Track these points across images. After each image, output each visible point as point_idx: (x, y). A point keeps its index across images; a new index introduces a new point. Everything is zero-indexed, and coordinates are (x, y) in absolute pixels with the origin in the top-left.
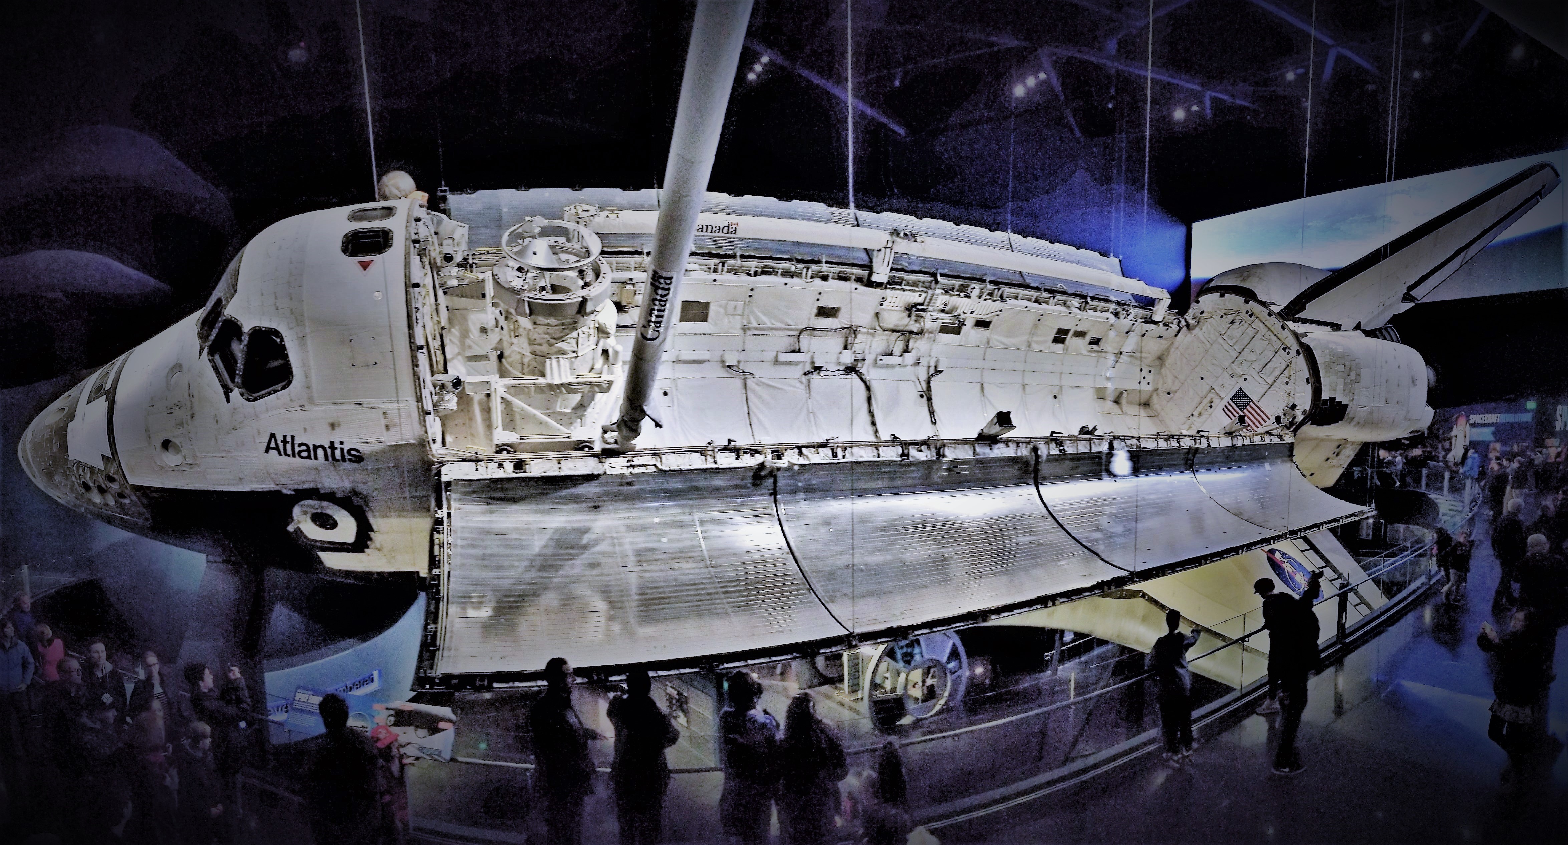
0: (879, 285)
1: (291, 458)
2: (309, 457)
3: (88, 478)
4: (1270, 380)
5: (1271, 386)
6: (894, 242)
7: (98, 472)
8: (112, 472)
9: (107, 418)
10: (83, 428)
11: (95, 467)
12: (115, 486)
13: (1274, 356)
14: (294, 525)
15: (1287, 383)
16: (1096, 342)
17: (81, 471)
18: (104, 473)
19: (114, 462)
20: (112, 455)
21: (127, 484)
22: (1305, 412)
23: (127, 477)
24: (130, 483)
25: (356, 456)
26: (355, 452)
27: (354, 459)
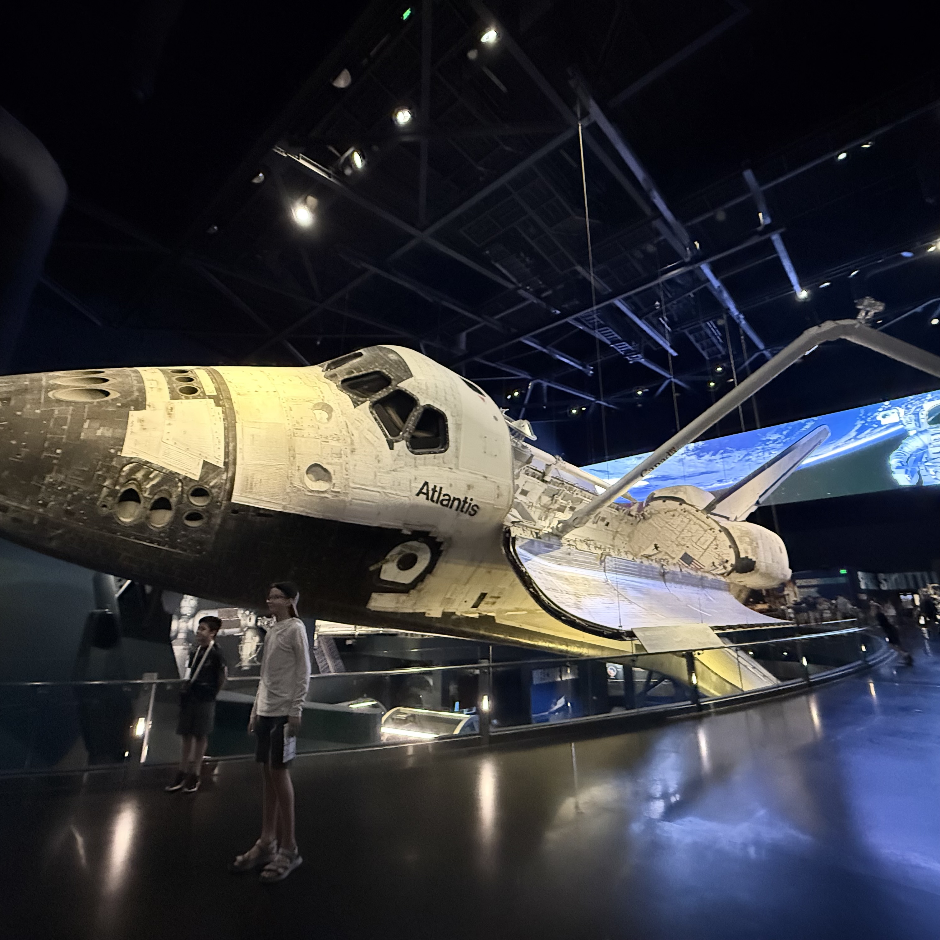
1: (434, 504)
2: (447, 506)
3: (148, 486)
4: (705, 547)
5: (706, 550)
6: (556, 462)
7: (180, 480)
8: (211, 484)
9: (224, 424)
10: (169, 424)
11: (179, 474)
12: (199, 503)
13: (705, 533)
14: (380, 564)
15: (716, 548)
16: (607, 524)
17: (139, 475)
18: (192, 484)
19: (223, 474)
20: (224, 465)
21: (224, 502)
22: (732, 564)
23: (234, 493)
24: (233, 501)
25: (474, 510)
26: (475, 508)
27: (472, 512)
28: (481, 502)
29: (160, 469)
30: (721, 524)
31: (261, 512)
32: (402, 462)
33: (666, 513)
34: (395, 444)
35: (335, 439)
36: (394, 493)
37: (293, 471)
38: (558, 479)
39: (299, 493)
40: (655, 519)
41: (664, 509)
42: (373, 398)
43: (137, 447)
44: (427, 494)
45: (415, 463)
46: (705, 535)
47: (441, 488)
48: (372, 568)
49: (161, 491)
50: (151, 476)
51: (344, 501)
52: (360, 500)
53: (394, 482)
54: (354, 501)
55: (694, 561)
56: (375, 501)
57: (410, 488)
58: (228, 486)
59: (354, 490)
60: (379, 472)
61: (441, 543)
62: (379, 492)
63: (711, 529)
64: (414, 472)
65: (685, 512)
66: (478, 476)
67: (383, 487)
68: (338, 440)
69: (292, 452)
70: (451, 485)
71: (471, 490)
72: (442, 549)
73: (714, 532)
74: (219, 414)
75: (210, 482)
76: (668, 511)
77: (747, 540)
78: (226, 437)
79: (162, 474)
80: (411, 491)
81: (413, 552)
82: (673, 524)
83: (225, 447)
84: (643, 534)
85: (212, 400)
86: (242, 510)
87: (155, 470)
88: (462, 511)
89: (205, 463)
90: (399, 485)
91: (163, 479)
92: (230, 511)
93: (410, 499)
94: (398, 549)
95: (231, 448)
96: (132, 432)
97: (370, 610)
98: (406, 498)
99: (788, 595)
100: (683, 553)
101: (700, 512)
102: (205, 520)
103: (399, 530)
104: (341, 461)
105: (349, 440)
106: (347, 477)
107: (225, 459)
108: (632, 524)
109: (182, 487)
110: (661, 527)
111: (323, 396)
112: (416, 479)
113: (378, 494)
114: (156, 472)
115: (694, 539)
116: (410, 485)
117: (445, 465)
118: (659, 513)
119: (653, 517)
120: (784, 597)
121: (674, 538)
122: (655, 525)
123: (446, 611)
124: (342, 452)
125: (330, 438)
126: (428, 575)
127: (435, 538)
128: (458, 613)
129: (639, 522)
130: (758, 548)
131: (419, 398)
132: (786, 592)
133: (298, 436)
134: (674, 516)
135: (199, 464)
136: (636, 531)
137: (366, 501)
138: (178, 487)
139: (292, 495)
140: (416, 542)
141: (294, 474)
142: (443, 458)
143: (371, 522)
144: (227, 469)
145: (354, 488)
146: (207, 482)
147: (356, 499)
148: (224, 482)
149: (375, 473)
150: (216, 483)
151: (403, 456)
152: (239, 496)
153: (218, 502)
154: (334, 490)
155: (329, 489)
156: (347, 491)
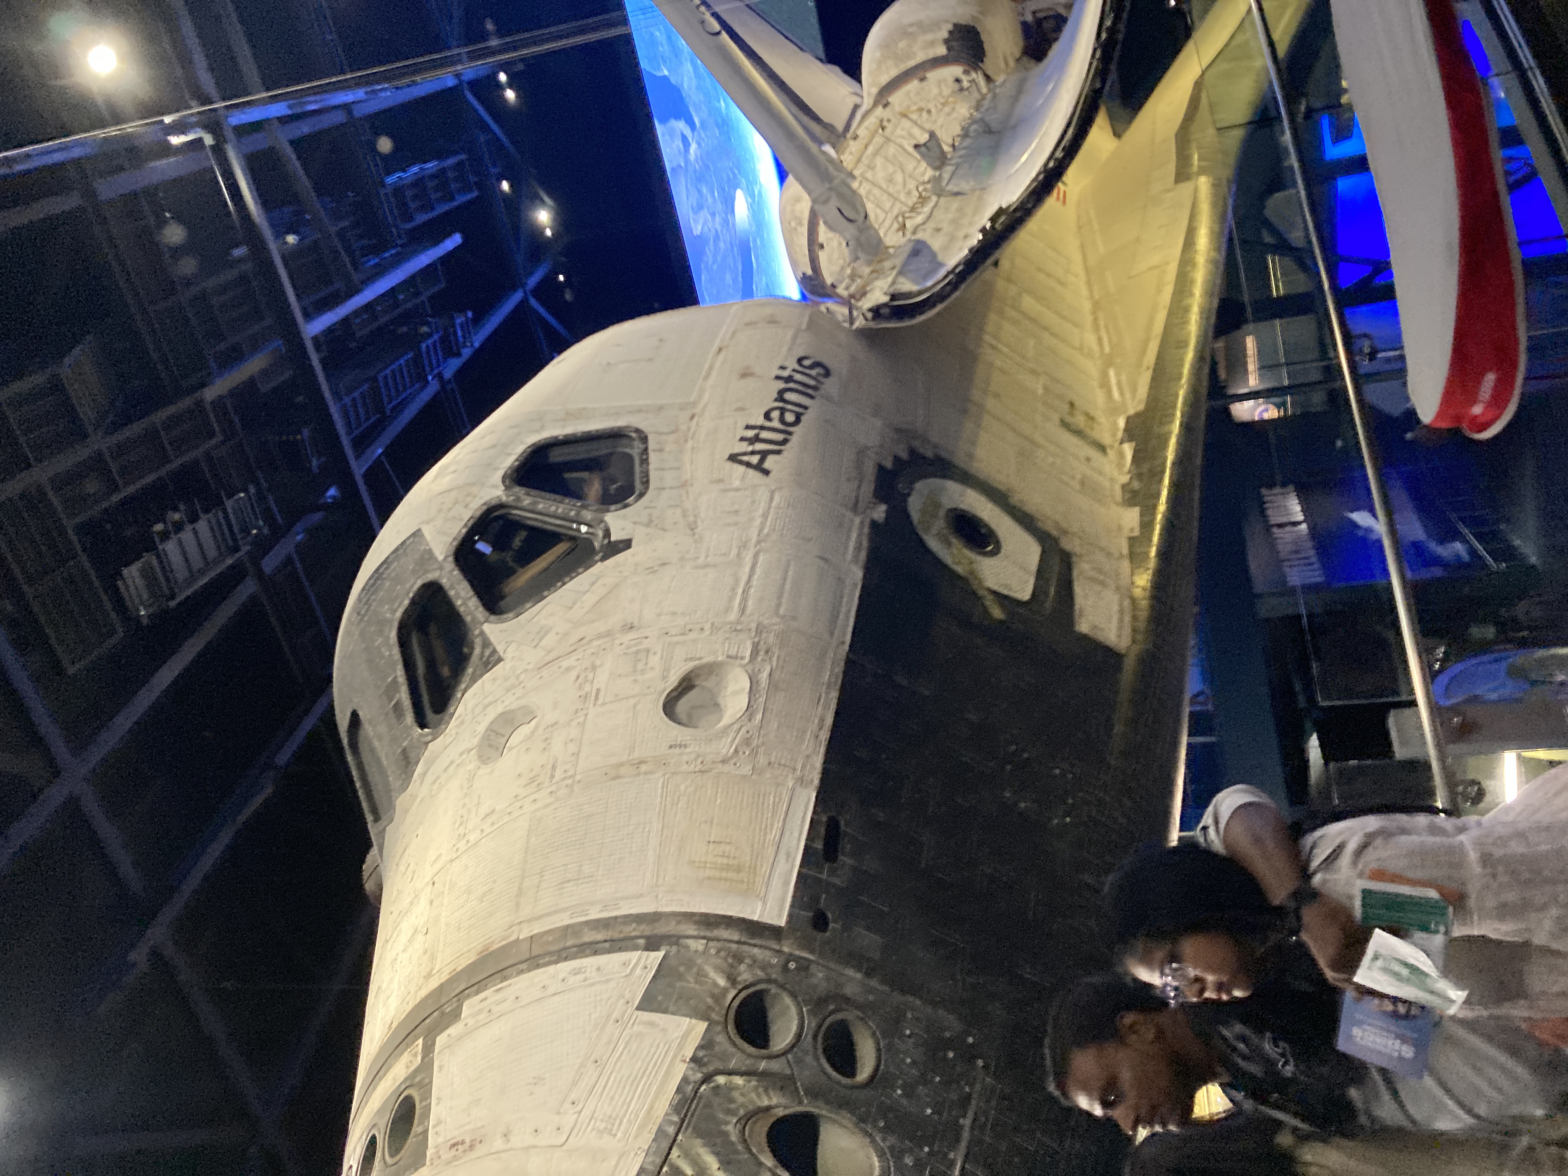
1: (795, 439)
2: (798, 416)
7: (707, 1079)
8: (722, 982)
9: (520, 974)
10: (506, 1135)
11: (685, 1080)
12: (788, 1026)
14: (982, 593)
15: (929, 112)
18: (721, 1038)
19: (687, 947)
20: (657, 949)
21: (787, 946)
23: (755, 918)
24: (782, 922)
25: (814, 367)
26: (807, 363)
27: (820, 371)
28: (790, 349)
29: (664, 1142)
30: (869, 109)
31: (819, 845)
32: (669, 515)
34: (613, 539)
35: (590, 676)
36: (758, 522)
37: (685, 758)
39: (755, 741)
42: (474, 617)
44: (764, 454)
45: (671, 488)
47: (748, 427)
48: (997, 613)
49: (745, 1143)
51: (784, 637)
52: (780, 597)
53: (728, 525)
54: (782, 611)
56: (784, 566)
57: (746, 489)
59: (748, 612)
60: (697, 558)
61: (915, 453)
62: (756, 556)
63: (883, 129)
64: (700, 486)
66: (718, 364)
67: (744, 546)
68: (594, 669)
69: (624, 771)
70: (739, 409)
71: (755, 371)
72: (929, 454)
74: (484, 1001)
75: (715, 984)
78: (562, 955)
79: (680, 1138)
80: (755, 487)
81: (942, 513)
83: (595, 953)
85: (439, 1039)
86: (816, 899)
87: (666, 1160)
89: (648, 1003)
90: (737, 512)
91: (699, 1133)
92: (820, 936)
93: (780, 488)
94: (933, 543)
95: (600, 937)
98: (777, 496)
102: (849, 1015)
103: (877, 524)
104: (658, 648)
105: (598, 643)
106: (707, 628)
107: (635, 948)
109: (730, 1073)
112: (720, 481)
113: (761, 558)
114: (674, 1155)
116: (737, 490)
117: (684, 427)
123: (1119, 499)
124: (634, 649)
125: (587, 688)
126: (1013, 502)
127: (896, 457)
128: (1125, 477)
130: (922, 22)
131: (483, 501)
133: (575, 766)
135: (652, 1024)
138: (730, 1088)
139: (762, 760)
140: (911, 500)
141: (693, 756)
142: (662, 434)
143: (848, 582)
144: (669, 937)
145: (743, 610)
146: (713, 996)
147: (779, 605)
148: (711, 944)
149: (698, 567)
150: (717, 968)
151: (650, 515)
152: (765, 903)
153: (785, 968)
154: (748, 654)
155: (744, 666)
156: (753, 626)
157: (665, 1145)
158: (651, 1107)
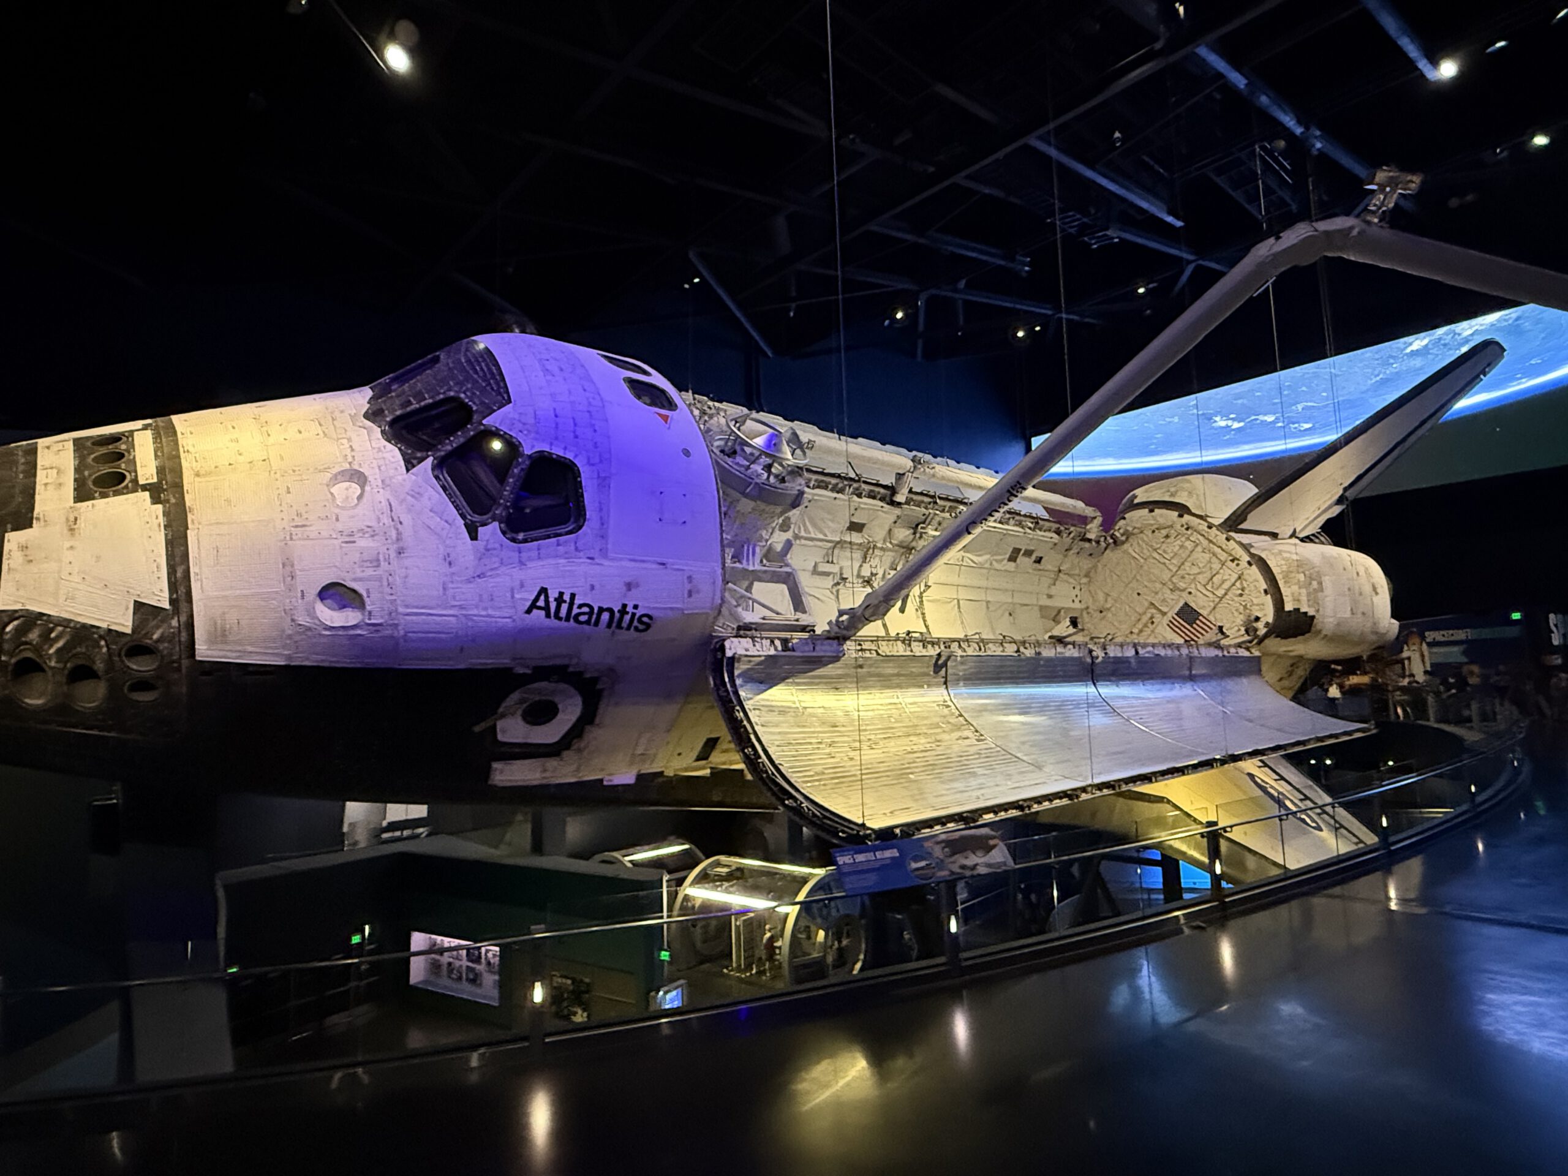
0: (899, 504)
1: (563, 624)
2: (588, 622)
3: (51, 651)
4: (1220, 593)
5: (1221, 598)
6: (915, 467)
7: (101, 637)
8: (155, 637)
9: (166, 535)
10: (72, 548)
11: (98, 628)
12: (140, 666)
13: (1221, 568)
14: (490, 721)
15: (1241, 595)
16: (1039, 560)
17: (34, 636)
18: (124, 640)
19: (173, 618)
20: (170, 604)
21: (185, 663)
22: (1267, 624)
23: (197, 647)
24: (198, 658)
25: (645, 623)
26: (645, 619)
27: (641, 627)
28: (657, 608)
29: (65, 623)
30: (1252, 551)
31: (251, 669)
32: (494, 559)
33: (1153, 532)
34: (480, 529)
35: (366, 535)
36: (483, 613)
37: (294, 600)
38: (926, 495)
39: (309, 633)
40: (1135, 544)
41: (1152, 525)
42: (440, 450)
43: (22, 593)
44: (547, 608)
46: (1221, 571)
47: (573, 596)
48: (477, 729)
49: (74, 655)
50: (53, 635)
51: (392, 637)
52: (422, 632)
53: (481, 596)
54: (410, 634)
55: (1201, 618)
56: (450, 631)
57: (513, 602)
58: (184, 636)
59: (407, 617)
60: (452, 582)
61: (595, 680)
62: (454, 616)
63: (1232, 561)
64: (518, 574)
65: (1187, 529)
66: (647, 565)
67: (461, 607)
68: (372, 536)
69: (288, 568)
70: (592, 587)
71: (634, 591)
72: (599, 686)
73: (1238, 565)
74: (157, 518)
75: (153, 634)
76: (1157, 529)
77: (1301, 577)
78: (170, 556)
79: (69, 630)
80: (514, 607)
81: (546, 698)
82: (1165, 551)
83: (169, 575)
84: (1111, 571)
85: (147, 494)
86: (219, 670)
87: (57, 625)
88: (622, 628)
89: (139, 606)
90: (492, 600)
91: (73, 637)
92: (198, 674)
93: (514, 621)
94: (515, 696)
95: (179, 575)
96: (9, 569)
97: (496, 786)
98: (508, 620)
99: (1409, 658)
100: (1181, 604)
101: (1214, 528)
102: (162, 689)
103: (511, 669)
104: (380, 572)
105: (394, 534)
106: (393, 597)
107: (171, 594)
108: (1091, 555)
109: (107, 646)
110: (1145, 559)
111: (353, 457)
112: (522, 586)
113: (452, 619)
114: (60, 629)
115: (1203, 579)
116: (513, 597)
117: (581, 554)
118: (1142, 532)
119: (1130, 540)
120: (1402, 661)
121: (1166, 576)
122: (1134, 554)
123: (642, 772)
124: (381, 557)
125: (357, 535)
126: (588, 728)
127: (581, 673)
128: (669, 773)
129: (1106, 549)
130: (1322, 591)
131: (524, 441)
132: (1405, 654)
133: (300, 539)
134: (1167, 537)
135: (127, 608)
136: (1100, 566)
137: (435, 633)
138: (101, 647)
139: (297, 638)
140: (546, 683)
141: (296, 604)
142: (576, 543)
143: (451, 663)
144: (178, 609)
145: (408, 614)
146: (147, 633)
147: (414, 632)
148: (176, 630)
149: (444, 584)
150: (162, 634)
151: (495, 549)
152: (207, 649)
153: (174, 662)
154: (373, 621)
155: (363, 620)
156: (396, 622)
157: (65, 624)
158: (81, 615)
